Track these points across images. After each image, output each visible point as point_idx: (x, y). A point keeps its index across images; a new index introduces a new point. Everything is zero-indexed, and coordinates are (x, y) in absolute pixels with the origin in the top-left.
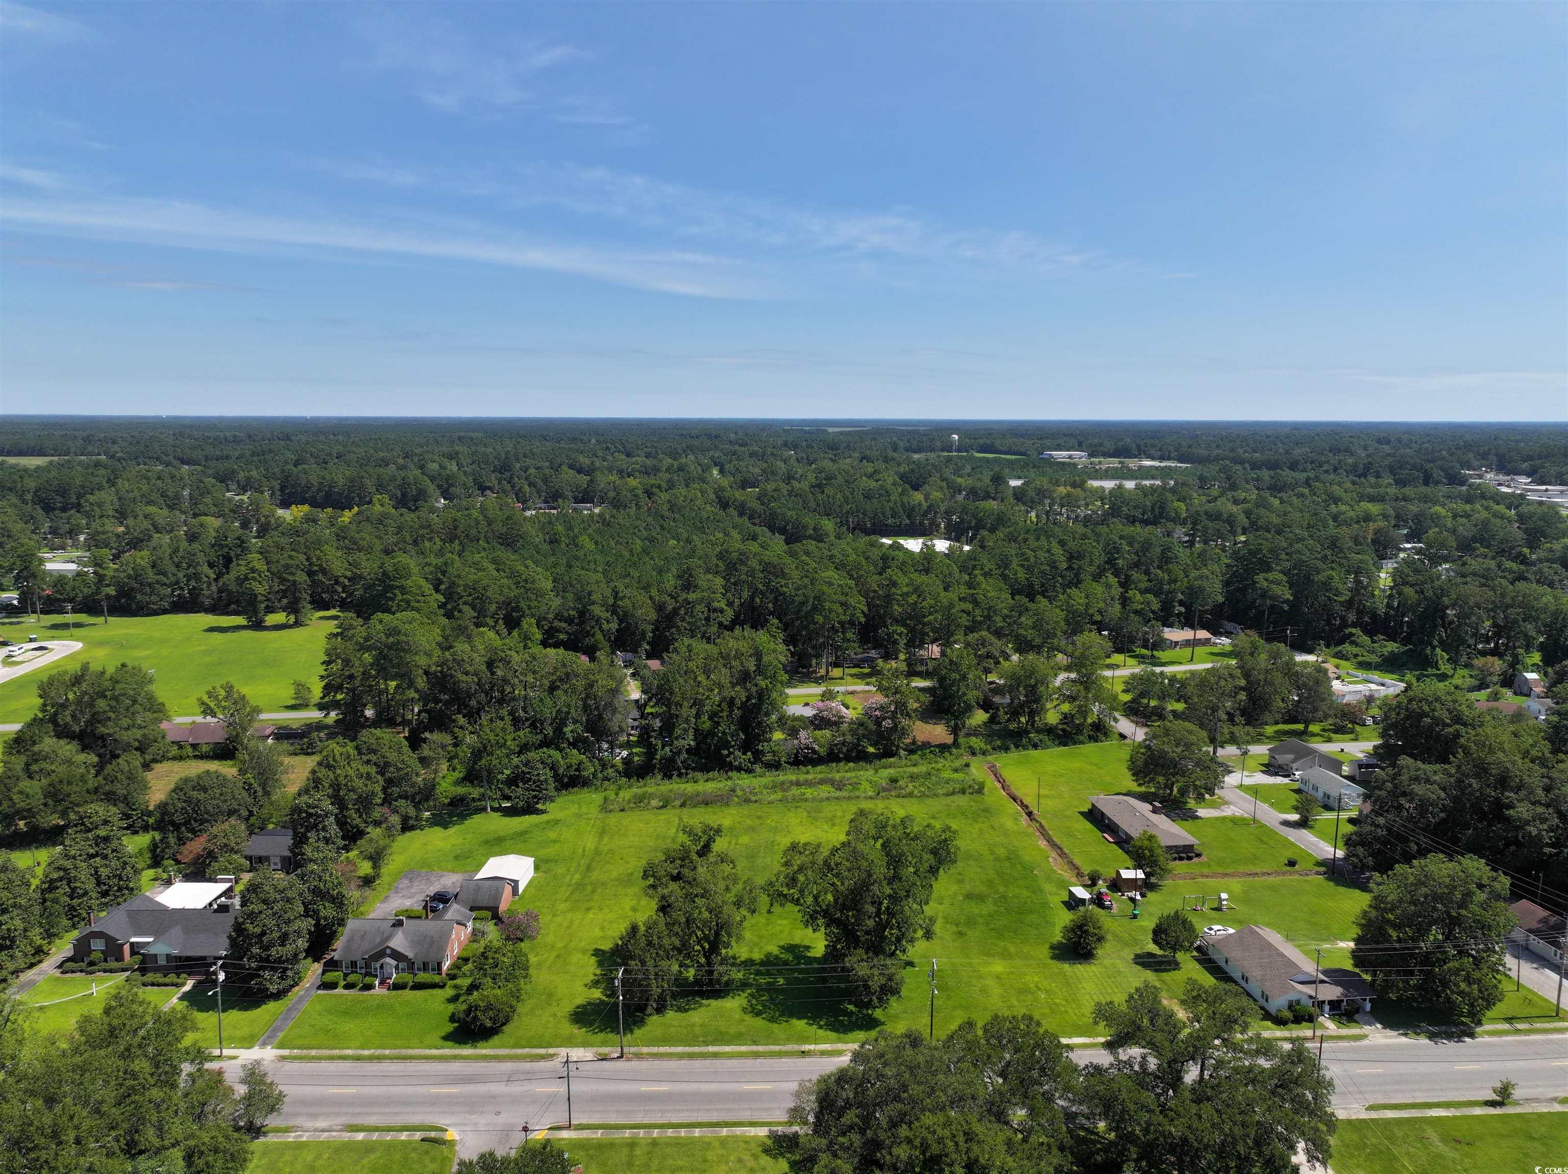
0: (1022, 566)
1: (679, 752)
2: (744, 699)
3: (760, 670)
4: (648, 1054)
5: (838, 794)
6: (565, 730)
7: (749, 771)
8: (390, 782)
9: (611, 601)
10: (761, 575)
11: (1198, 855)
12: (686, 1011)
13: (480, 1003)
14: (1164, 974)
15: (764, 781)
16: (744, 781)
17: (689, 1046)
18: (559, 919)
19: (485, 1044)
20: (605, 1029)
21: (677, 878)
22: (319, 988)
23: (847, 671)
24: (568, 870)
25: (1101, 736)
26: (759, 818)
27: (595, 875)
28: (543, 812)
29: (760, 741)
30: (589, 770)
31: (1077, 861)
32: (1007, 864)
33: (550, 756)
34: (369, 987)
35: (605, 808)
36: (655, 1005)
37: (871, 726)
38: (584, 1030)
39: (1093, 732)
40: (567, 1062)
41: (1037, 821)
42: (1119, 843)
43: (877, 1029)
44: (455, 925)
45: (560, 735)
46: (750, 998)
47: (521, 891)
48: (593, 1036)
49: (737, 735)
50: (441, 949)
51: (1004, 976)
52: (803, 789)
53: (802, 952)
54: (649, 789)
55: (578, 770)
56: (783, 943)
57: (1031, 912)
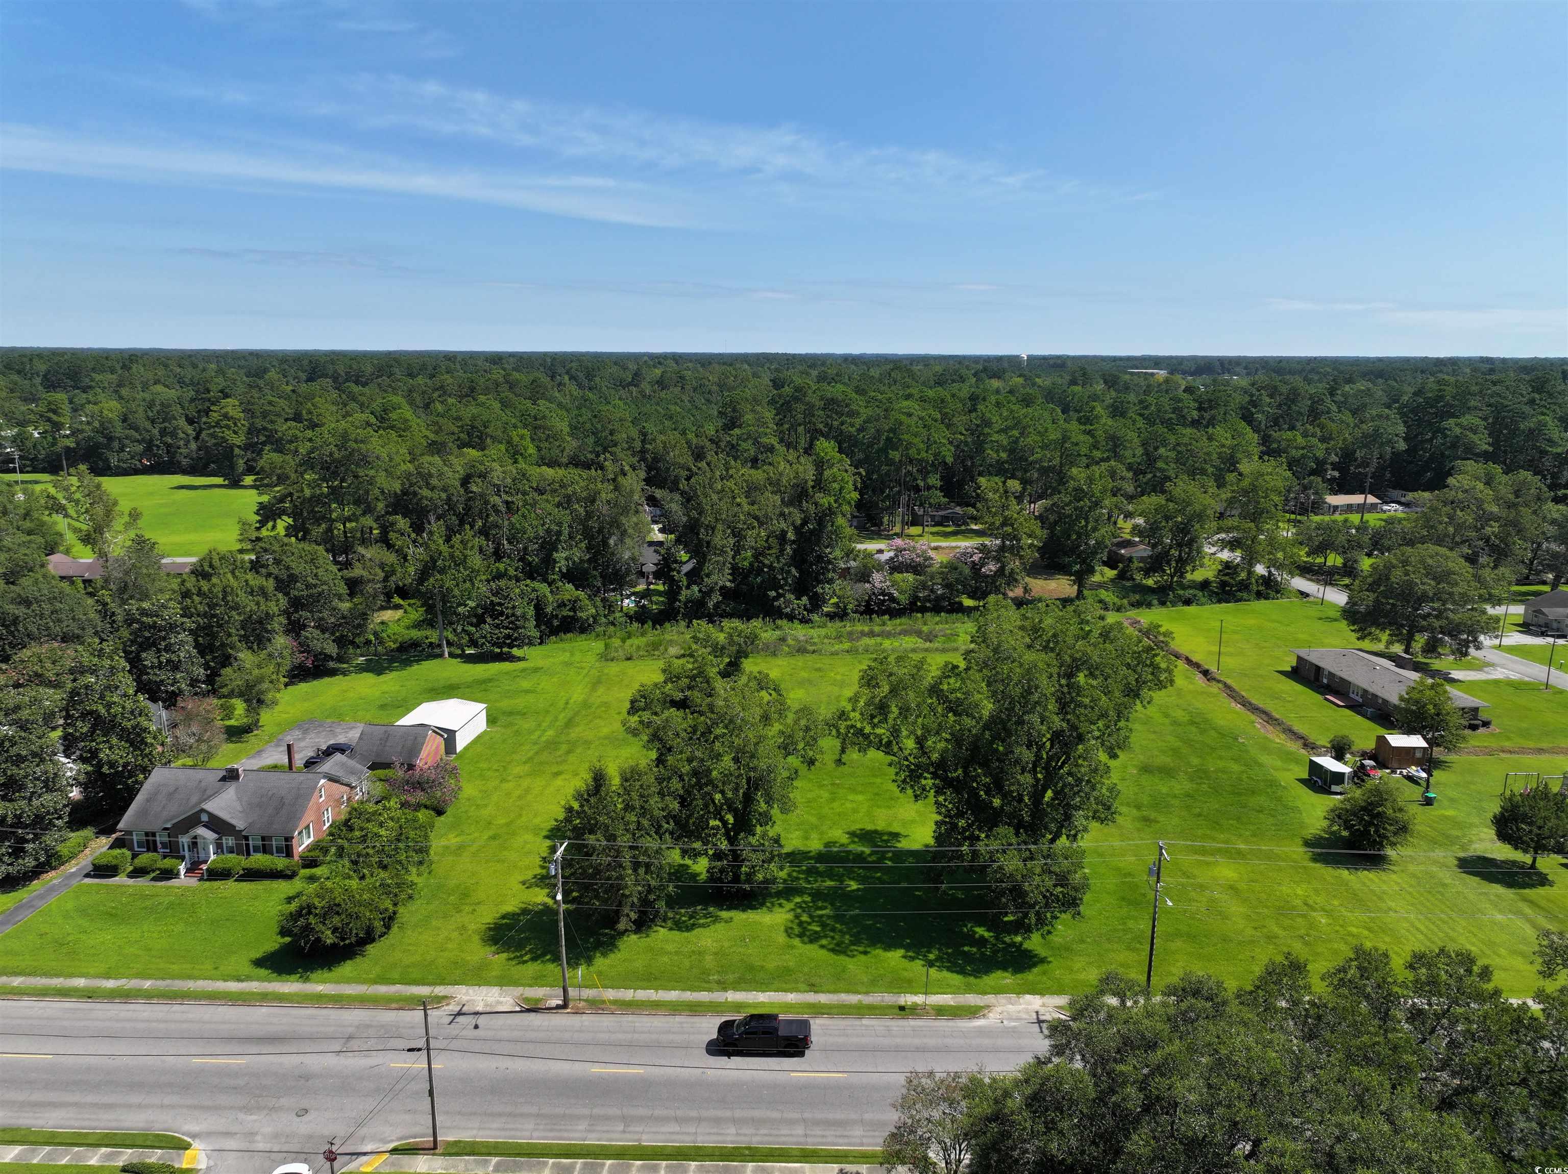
0: (1141, 415)
1: (712, 590)
2: (799, 522)
3: (819, 484)
4: (615, 1002)
5: (928, 644)
6: (555, 555)
7: (804, 621)
8: (296, 604)
9: (638, 445)
10: (821, 413)
11: (1486, 724)
12: (689, 929)
13: (316, 901)
14: (1527, 891)
15: (823, 631)
16: (798, 632)
17: (692, 989)
18: (510, 785)
19: (326, 974)
20: (544, 954)
21: (682, 705)
22: (87, 875)
23: (926, 529)
24: (539, 725)
25: (1272, 594)
26: (819, 670)
27: (574, 733)
28: (519, 659)
29: (819, 582)
30: (588, 611)
31: (1298, 727)
32: (1194, 729)
33: (534, 590)
34: (168, 874)
35: (606, 657)
36: (634, 916)
37: (967, 571)
38: (505, 955)
39: (1261, 588)
40: (460, 1013)
41: (1219, 681)
42: (1354, 707)
43: (1035, 970)
44: (322, 781)
45: (548, 561)
46: (799, 911)
47: (460, 747)
48: (520, 967)
49: (789, 572)
50: (294, 816)
51: (1242, 886)
52: (879, 639)
53: (887, 841)
54: (668, 637)
55: (573, 609)
56: (856, 827)
57: (1253, 792)
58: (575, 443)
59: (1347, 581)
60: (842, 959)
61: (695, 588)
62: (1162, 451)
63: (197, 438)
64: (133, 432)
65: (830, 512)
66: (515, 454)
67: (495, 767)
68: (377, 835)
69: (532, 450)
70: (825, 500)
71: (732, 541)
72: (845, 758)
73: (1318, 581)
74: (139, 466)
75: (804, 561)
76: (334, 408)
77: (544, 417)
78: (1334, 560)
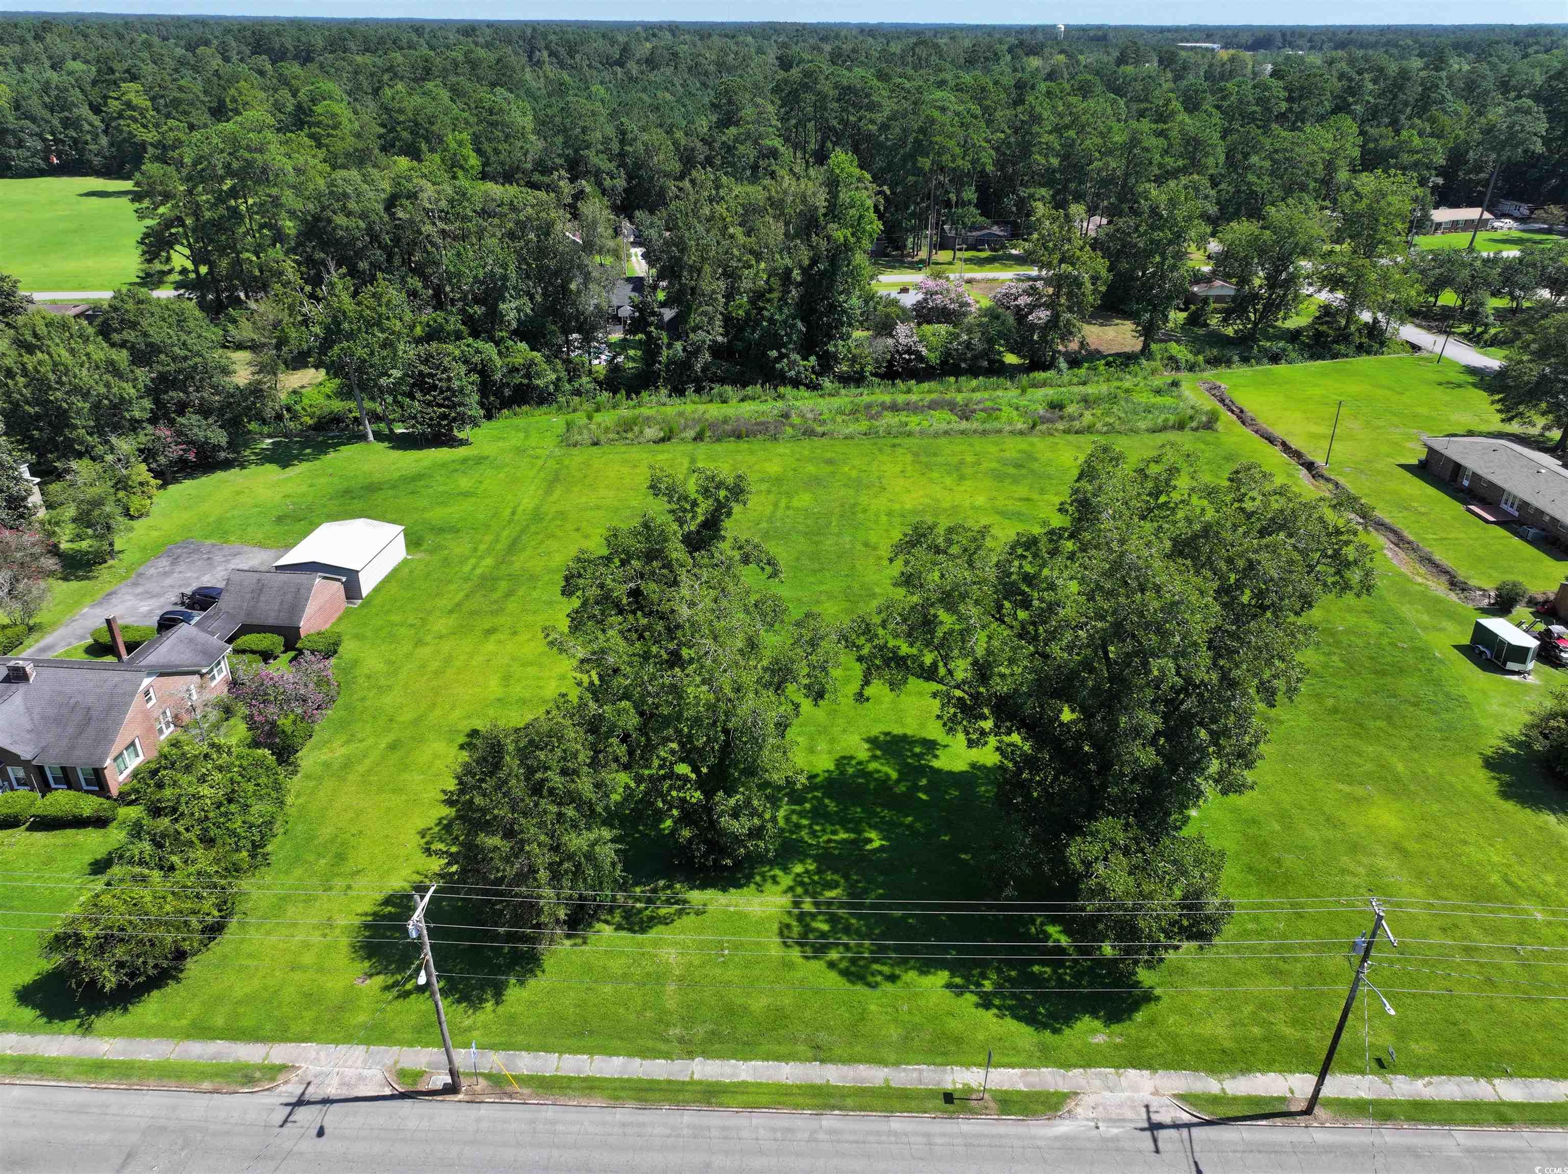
0: (1218, 107)
1: (697, 351)
2: (806, 262)
3: (833, 212)
4: (529, 1080)
5: (964, 425)
6: (502, 306)
7: (813, 387)
8: (163, 381)
9: (615, 147)
10: (835, 105)
12: (646, 926)
15: (836, 402)
16: (803, 402)
17: (645, 1053)
18: (425, 652)
19: (117, 1019)
23: (959, 254)
24: (475, 550)
25: (1377, 348)
26: (830, 462)
27: (519, 562)
28: (463, 443)
29: (831, 337)
30: (547, 377)
33: (478, 351)
35: (567, 441)
37: (1011, 320)
38: (380, 980)
39: (1364, 340)
40: (301, 1102)
41: (1328, 480)
42: (1506, 523)
43: (1139, 1017)
44: (147, 681)
45: (494, 316)
46: (799, 890)
47: (366, 587)
48: (399, 1004)
49: (793, 326)
50: (105, 737)
51: (1412, 846)
52: (903, 417)
53: (920, 756)
54: (645, 411)
55: (528, 376)
56: (876, 731)
57: (1402, 671)
58: (541, 144)
59: (1466, 328)
60: (859, 988)
61: (678, 345)
62: (1254, 159)
63: (106, 132)
64: (27, 123)
65: (847, 247)
66: (454, 165)
67: (411, 620)
68: (196, 797)
69: (474, 161)
70: (839, 234)
71: (722, 285)
72: (868, 691)
73: (1429, 329)
74: (43, 165)
75: (813, 311)
76: (262, 95)
77: (501, 110)
78: (1448, 298)
